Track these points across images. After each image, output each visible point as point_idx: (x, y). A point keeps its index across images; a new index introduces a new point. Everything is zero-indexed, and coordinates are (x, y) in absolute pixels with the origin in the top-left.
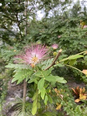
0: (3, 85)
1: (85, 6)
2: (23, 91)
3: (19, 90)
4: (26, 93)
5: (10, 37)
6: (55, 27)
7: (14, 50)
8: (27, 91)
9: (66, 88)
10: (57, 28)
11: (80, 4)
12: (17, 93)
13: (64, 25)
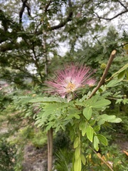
0: (15, 153)
1: (123, 29)
2: (47, 162)
3: (41, 161)
4: (52, 164)
5: (25, 79)
6: (87, 58)
7: (32, 95)
8: (54, 161)
9: (115, 149)
10: (90, 58)
11: (117, 29)
12: (38, 166)
13: (100, 53)
